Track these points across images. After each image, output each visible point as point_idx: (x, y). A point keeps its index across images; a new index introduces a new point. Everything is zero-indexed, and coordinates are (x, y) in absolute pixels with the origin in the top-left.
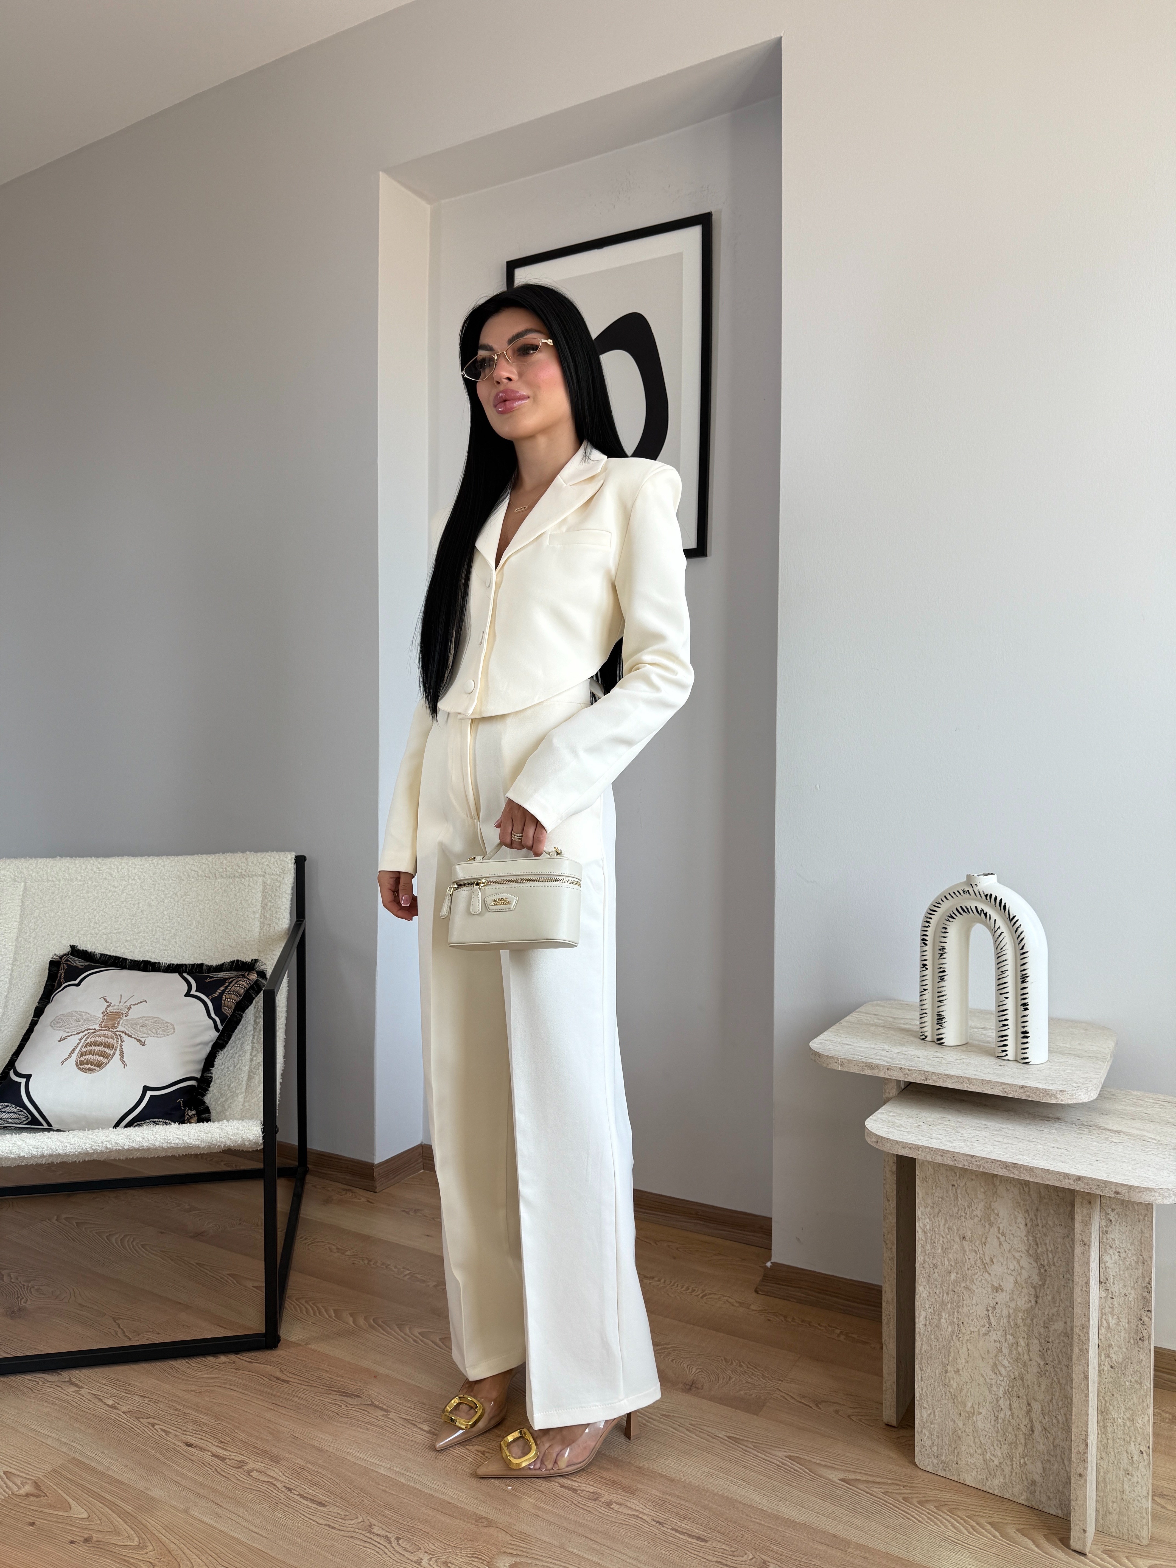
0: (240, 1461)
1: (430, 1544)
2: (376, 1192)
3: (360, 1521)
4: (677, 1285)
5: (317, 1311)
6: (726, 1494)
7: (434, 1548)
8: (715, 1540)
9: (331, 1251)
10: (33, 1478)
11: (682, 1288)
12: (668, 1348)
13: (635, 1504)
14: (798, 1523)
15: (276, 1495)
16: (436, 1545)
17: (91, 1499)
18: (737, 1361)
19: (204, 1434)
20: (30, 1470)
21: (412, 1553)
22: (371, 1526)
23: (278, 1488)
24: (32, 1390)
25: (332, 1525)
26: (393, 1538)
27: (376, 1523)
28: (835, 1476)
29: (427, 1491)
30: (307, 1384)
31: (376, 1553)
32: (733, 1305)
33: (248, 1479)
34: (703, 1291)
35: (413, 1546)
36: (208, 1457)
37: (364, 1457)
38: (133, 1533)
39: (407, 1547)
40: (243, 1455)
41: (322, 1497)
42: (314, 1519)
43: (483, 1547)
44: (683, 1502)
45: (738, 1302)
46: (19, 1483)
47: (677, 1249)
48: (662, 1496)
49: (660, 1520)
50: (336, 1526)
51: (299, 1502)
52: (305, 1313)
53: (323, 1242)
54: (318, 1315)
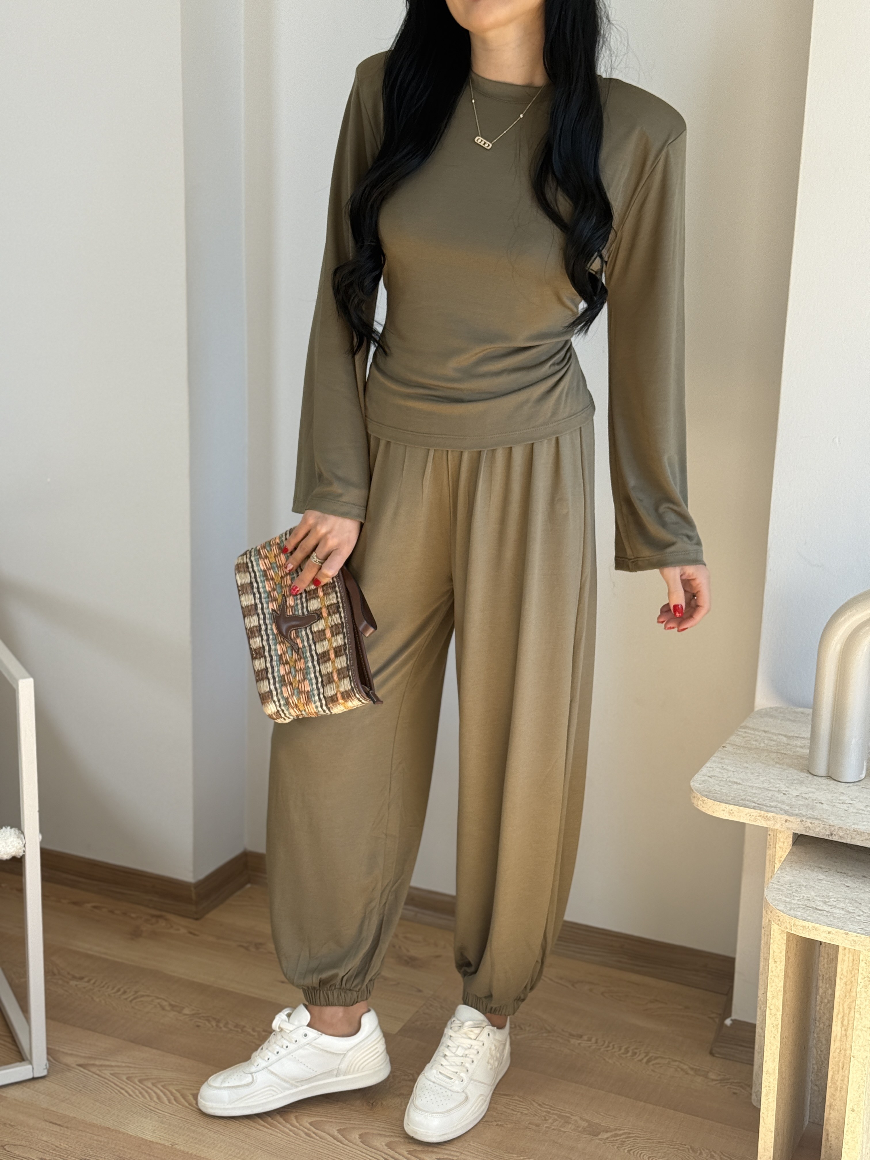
2: (197, 919)
4: (613, 1045)
5: (172, 1098)
9: (163, 1009)
11: (620, 1049)
12: (620, 1135)
18: (707, 1151)
32: (687, 1073)
34: (647, 1054)
45: (692, 1069)
47: (602, 994)
52: (157, 1101)
53: (148, 996)
54: (174, 1103)
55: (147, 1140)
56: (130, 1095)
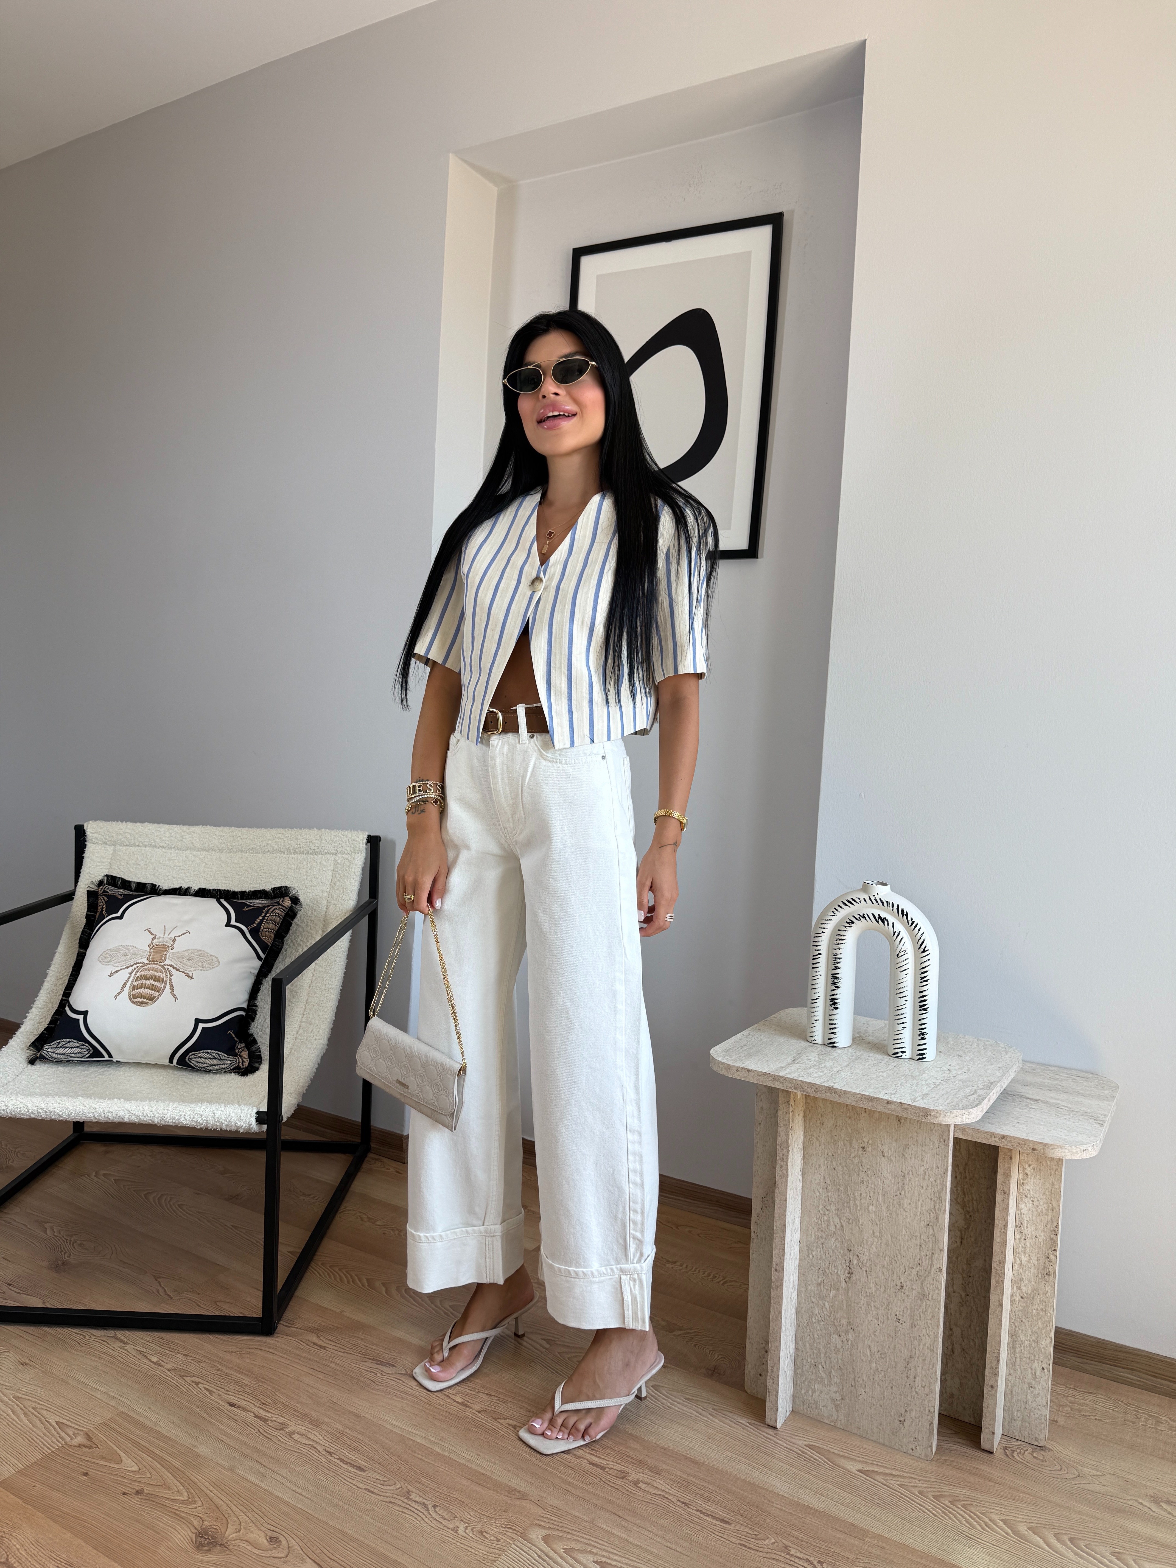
0: (281, 1423)
1: (466, 1513)
3: (398, 1487)
5: (351, 1280)
6: (748, 1480)
7: (469, 1517)
8: (738, 1523)
9: (362, 1220)
10: (85, 1430)
11: (704, 1274)
12: (691, 1333)
13: (661, 1484)
14: (817, 1511)
15: (317, 1458)
16: (472, 1514)
17: (140, 1452)
19: (246, 1395)
20: (81, 1422)
21: (449, 1521)
22: (408, 1492)
23: (319, 1451)
24: (79, 1344)
25: (372, 1489)
26: (431, 1506)
27: (414, 1490)
28: (853, 1467)
29: (461, 1462)
30: (343, 1351)
31: (414, 1520)
33: (290, 1441)
34: (724, 1278)
35: (450, 1514)
36: (250, 1418)
37: (400, 1425)
38: (182, 1487)
39: (444, 1514)
40: (284, 1417)
41: (361, 1463)
42: (354, 1483)
43: (517, 1518)
44: (706, 1485)
46: (71, 1433)
47: (698, 1235)
48: (685, 1477)
49: (685, 1501)
50: (375, 1491)
51: (339, 1466)
52: (338, 1280)
53: (354, 1210)
54: (352, 1283)
55: (323, 1307)
56: (320, 1275)
